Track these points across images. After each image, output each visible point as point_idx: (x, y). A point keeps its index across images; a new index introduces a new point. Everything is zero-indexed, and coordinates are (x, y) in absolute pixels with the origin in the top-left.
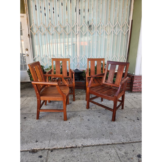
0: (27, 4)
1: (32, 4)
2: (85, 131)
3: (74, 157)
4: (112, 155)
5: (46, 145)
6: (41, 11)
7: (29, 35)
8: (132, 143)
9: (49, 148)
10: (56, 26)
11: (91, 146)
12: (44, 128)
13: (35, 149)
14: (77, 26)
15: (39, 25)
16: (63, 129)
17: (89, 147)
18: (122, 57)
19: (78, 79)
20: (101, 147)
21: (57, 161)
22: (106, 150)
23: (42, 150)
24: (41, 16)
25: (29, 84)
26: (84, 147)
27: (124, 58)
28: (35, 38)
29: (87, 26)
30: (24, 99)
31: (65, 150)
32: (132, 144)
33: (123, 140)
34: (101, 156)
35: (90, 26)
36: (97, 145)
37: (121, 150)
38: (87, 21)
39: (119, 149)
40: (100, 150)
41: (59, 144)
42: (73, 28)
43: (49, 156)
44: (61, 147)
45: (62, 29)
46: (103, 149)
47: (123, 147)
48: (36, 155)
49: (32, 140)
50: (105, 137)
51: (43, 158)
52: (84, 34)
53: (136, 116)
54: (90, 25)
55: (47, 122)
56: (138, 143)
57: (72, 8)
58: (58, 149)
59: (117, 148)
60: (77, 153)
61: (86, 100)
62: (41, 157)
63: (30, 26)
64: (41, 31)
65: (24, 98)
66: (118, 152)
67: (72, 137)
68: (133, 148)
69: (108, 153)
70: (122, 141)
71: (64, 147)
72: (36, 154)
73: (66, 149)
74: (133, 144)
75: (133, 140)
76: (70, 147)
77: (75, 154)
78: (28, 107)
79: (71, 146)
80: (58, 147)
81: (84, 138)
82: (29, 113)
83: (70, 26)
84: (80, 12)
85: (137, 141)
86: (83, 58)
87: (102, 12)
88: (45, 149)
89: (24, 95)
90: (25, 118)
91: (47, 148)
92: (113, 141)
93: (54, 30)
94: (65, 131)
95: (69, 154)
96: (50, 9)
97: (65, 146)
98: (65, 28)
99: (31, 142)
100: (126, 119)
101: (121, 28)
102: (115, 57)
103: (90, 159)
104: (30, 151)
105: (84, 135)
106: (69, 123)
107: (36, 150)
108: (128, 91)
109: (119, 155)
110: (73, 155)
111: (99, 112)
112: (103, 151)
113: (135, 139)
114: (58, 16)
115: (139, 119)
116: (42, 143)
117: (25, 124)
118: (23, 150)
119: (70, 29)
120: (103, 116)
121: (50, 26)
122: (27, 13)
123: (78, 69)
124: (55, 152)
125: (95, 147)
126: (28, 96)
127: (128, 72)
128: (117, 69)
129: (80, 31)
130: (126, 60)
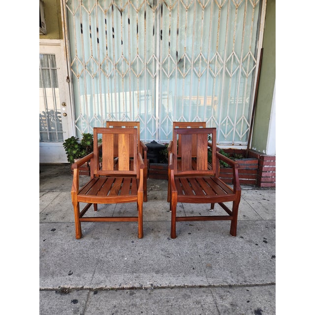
0: (66, 22)
1: (75, 22)
2: (159, 260)
3: (134, 305)
4: (206, 306)
5: (87, 280)
6: (91, 34)
7: (68, 78)
8: (247, 286)
9: (91, 287)
10: (117, 62)
11: (168, 287)
12: (86, 251)
13: (66, 286)
14: (155, 60)
15: (86, 60)
16: (120, 254)
17: (164, 290)
18: (241, 120)
19: (155, 159)
20: (188, 292)
21: (104, 310)
22: (195, 297)
23: (79, 290)
24: (90, 43)
25: (66, 167)
26: (155, 288)
27: (246, 121)
28: (79, 83)
29: (174, 62)
30: (55, 196)
31: (119, 292)
32: (247, 288)
33: (231, 281)
34: (185, 307)
35: (181, 61)
36: (180, 287)
37: (224, 298)
38: (175, 52)
39: (221, 297)
40: (186, 296)
41: (109, 280)
42: (148, 65)
43: (90, 302)
44: (113, 287)
45: (128, 67)
46: (190, 294)
47: (228, 293)
48: (67, 298)
49: (62, 271)
50: (196, 273)
51: (78, 304)
52: (168, 76)
53: (262, 235)
54: (180, 59)
55: (92, 240)
56: (260, 287)
57: (147, 27)
58: (106, 290)
59: (217, 293)
60: (141, 299)
61: (168, 202)
62: (75, 301)
63: (71, 62)
64: (90, 71)
65: (54, 193)
66: (219, 301)
67: (135, 268)
68: (249, 295)
69: (198, 302)
70: (229, 281)
71: (117, 287)
72: (67, 296)
73: (121, 291)
74: (250, 289)
75: (251, 282)
76: (128, 286)
77: (138, 300)
78: (61, 211)
79: (131, 286)
80: (108, 287)
81: (157, 272)
82: (61, 221)
83: (142, 62)
84: (163, 35)
85: (258, 283)
86: (166, 120)
87: (204, 35)
88: (84, 288)
89: (55, 188)
90: (54, 230)
91: (88, 287)
92: (211, 281)
93: (113, 69)
94: (123, 256)
95: (125, 301)
96: (106, 31)
97: (120, 285)
98: (133, 65)
99: (61, 274)
100: (241, 240)
101: (239, 64)
102: (228, 119)
103: (165, 312)
104: (57, 291)
105: (156, 266)
106: (133, 242)
107: (69, 289)
108: (252, 186)
109: (220, 308)
110: (134, 303)
111: (190, 225)
112: (189, 299)
113: (255, 279)
114: (122, 44)
115: (267, 240)
116: (80, 276)
117: (53, 241)
118: (46, 288)
119: (143, 66)
120: (198, 232)
121: (106, 61)
122: (67, 38)
123: (156, 141)
124: (102, 296)
125: (176, 290)
126: (62, 190)
127: (253, 148)
128: (231, 142)
129: (162, 70)
130: (249, 126)
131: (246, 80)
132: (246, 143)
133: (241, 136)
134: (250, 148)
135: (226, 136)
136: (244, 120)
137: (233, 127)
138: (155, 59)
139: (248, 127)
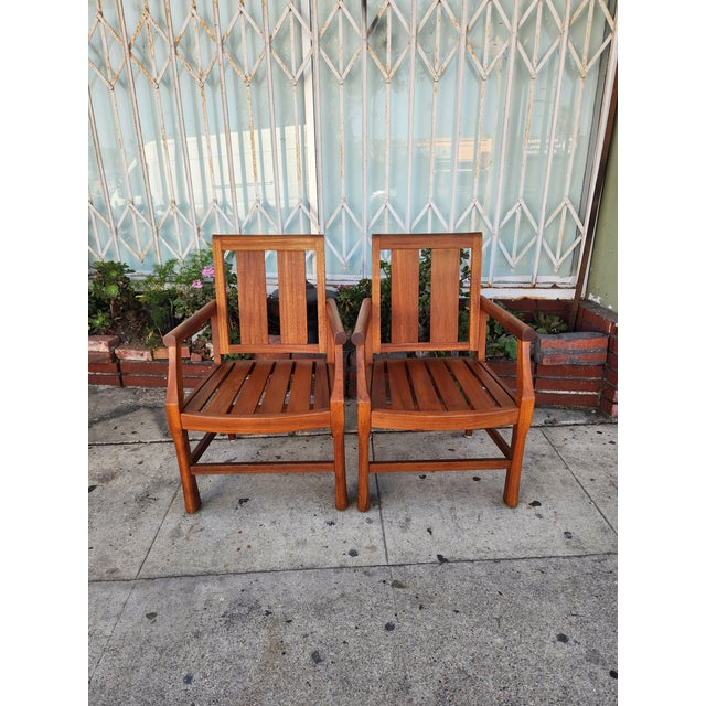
14: (299, 26)
18: (561, 212)
27: (575, 216)
29: (357, 30)
35: (377, 25)
42: (277, 42)
45: (215, 49)
52: (339, 76)
54: (376, 20)
83: (258, 31)
86: (339, 219)
93: (170, 57)
98: (230, 42)
101: (561, 34)
102: (522, 211)
111: (395, 585)
119: (261, 44)
120: (420, 615)
127: (591, 297)
128: (528, 278)
129: (320, 56)
130: (584, 230)
131: (580, 84)
132: (573, 280)
133: (557, 262)
134: (583, 295)
135: (513, 262)
136: (568, 211)
137: (534, 233)
138: (296, 20)
139: (578, 233)
